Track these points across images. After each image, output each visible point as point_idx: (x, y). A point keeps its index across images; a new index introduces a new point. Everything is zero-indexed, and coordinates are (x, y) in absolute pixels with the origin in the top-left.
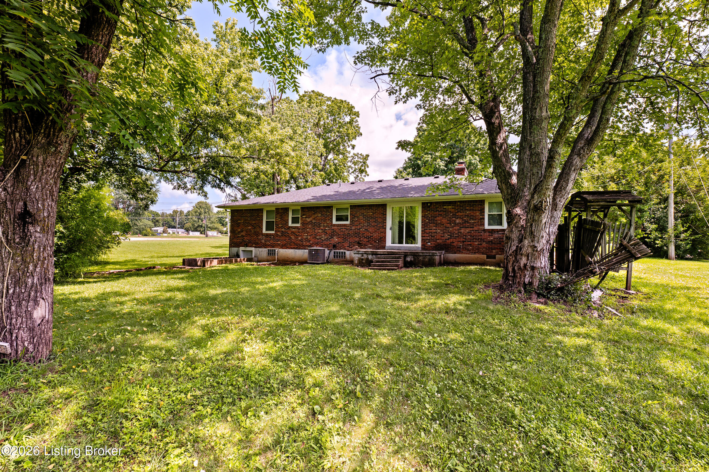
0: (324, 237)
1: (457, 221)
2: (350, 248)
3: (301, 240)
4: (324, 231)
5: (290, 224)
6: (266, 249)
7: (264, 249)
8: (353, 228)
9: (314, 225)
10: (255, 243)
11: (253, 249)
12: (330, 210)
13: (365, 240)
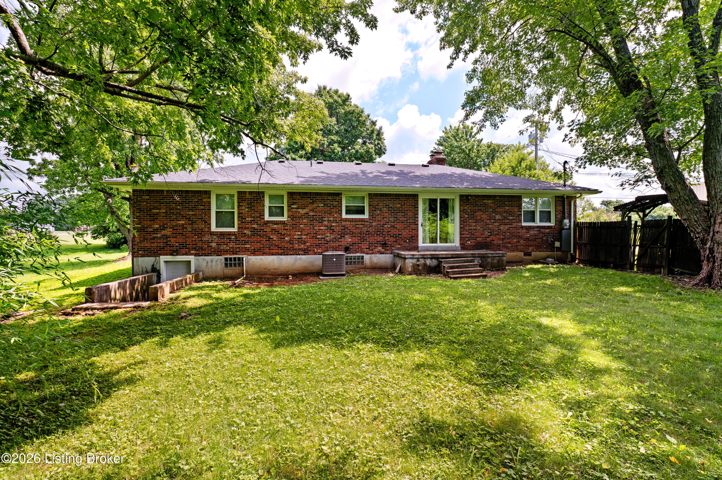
0: (329, 236)
1: (497, 217)
2: (371, 250)
3: (290, 242)
4: (330, 229)
5: (267, 217)
6: (222, 258)
7: (216, 258)
8: (374, 224)
9: (312, 219)
10: (195, 249)
11: (191, 258)
12: (338, 198)
13: (392, 239)
